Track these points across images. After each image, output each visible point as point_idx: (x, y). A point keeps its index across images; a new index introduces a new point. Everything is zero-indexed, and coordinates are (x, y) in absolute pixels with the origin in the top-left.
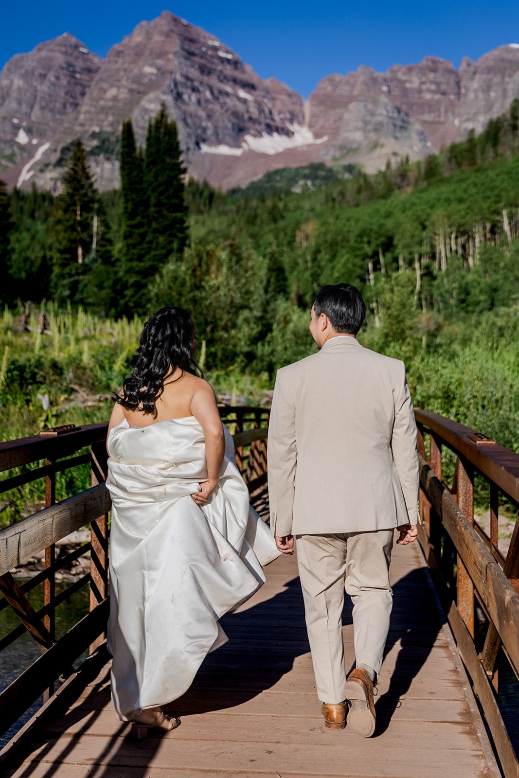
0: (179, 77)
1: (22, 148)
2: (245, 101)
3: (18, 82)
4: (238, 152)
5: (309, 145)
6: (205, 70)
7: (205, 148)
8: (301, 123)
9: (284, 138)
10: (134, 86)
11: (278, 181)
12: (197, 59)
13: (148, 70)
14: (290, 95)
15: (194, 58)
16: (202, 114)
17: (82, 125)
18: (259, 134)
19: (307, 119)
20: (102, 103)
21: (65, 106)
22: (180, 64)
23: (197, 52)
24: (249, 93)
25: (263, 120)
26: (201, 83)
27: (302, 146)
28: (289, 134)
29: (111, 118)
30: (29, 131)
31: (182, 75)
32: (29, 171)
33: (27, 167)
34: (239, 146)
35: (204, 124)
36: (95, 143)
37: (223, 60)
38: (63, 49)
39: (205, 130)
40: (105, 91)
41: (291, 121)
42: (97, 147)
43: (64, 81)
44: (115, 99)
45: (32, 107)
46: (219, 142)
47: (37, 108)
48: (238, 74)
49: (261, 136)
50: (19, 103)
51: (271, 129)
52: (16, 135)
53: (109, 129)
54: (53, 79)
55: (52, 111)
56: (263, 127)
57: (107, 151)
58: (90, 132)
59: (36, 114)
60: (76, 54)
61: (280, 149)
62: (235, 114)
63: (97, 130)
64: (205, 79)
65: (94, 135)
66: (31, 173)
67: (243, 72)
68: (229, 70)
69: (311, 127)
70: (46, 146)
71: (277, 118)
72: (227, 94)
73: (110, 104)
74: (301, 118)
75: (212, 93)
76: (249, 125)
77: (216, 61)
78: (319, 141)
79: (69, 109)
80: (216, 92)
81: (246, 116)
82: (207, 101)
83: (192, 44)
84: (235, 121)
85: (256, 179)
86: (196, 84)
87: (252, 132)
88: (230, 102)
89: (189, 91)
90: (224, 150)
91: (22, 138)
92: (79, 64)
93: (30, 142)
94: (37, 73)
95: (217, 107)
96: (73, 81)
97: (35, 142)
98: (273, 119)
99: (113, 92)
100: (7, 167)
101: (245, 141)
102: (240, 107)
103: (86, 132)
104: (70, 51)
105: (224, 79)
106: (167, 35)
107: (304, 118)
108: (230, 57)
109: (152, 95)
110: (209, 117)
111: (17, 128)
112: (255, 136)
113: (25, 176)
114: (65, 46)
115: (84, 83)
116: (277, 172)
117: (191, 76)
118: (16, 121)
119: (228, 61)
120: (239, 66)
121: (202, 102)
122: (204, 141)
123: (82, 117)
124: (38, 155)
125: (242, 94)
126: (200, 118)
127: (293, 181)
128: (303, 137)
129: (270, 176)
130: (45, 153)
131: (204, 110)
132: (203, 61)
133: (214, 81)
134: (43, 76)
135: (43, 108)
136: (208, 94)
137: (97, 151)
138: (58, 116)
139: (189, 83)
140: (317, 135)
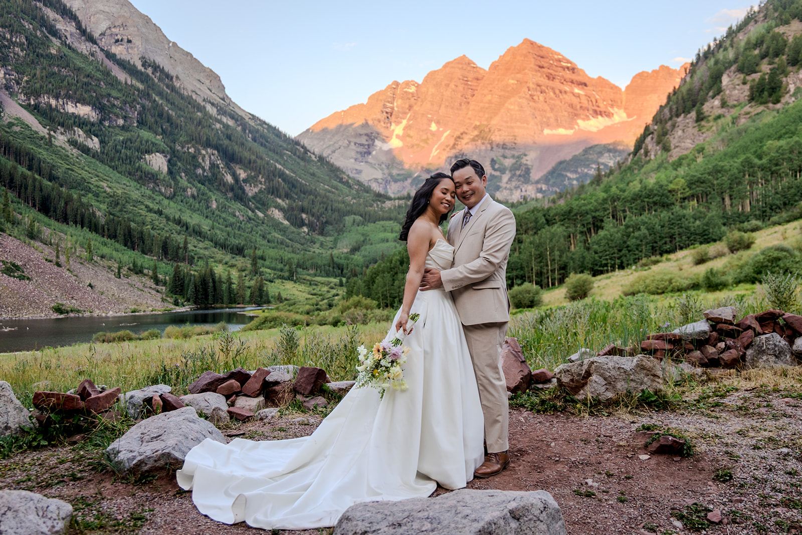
0: (531, 86)
1: (433, 134)
2: (578, 96)
3: (432, 90)
4: (570, 132)
5: (623, 123)
6: (550, 77)
7: (547, 131)
8: (619, 107)
9: (606, 119)
10: (502, 93)
11: (590, 154)
12: (545, 70)
13: (511, 81)
14: (612, 88)
15: (543, 70)
16: (547, 108)
17: (470, 119)
18: (587, 118)
19: (624, 103)
20: (482, 105)
21: (461, 105)
22: (533, 75)
23: (545, 65)
24: (582, 89)
25: (590, 107)
26: (547, 87)
27: (619, 123)
28: (609, 115)
29: (486, 116)
30: (438, 123)
31: (533, 83)
32: (436, 150)
33: (436, 146)
34: (572, 128)
35: (548, 115)
36: (476, 133)
37: (564, 68)
38: (460, 66)
39: (549, 118)
40: (485, 96)
41: (612, 106)
42: (477, 136)
43: (461, 88)
44: (490, 102)
45: (440, 106)
46: (559, 126)
47: (443, 106)
48: (574, 77)
49: (589, 119)
50: (432, 104)
51: (597, 113)
52: (429, 126)
53: (485, 123)
54: (453, 87)
55: (452, 108)
56: (591, 112)
57: (483, 138)
58: (473, 125)
59: (443, 110)
60: (469, 68)
61: (601, 127)
62: (571, 106)
63: (478, 124)
64: (550, 83)
65: (476, 128)
66: (438, 151)
67: (579, 75)
68: (568, 75)
69: (626, 109)
70: (448, 133)
71: (601, 105)
72: (566, 92)
73: (487, 105)
74: (619, 102)
75: (555, 93)
76: (581, 112)
77: (560, 69)
78: (630, 120)
79: (464, 107)
80: (557, 92)
81: (578, 107)
82: (551, 99)
83: (542, 59)
84: (570, 110)
85: (577, 153)
86: (543, 88)
87: (582, 116)
88: (568, 98)
89: (539, 93)
90: (562, 131)
91: (434, 127)
92: (471, 76)
93: (438, 128)
94: (443, 83)
95: (558, 102)
96: (466, 87)
97: (441, 129)
98: (598, 107)
99: (489, 97)
100: (423, 147)
101: (577, 124)
102: (575, 101)
103: (472, 124)
104: (465, 67)
105: (564, 81)
106: (526, 56)
107: (621, 102)
108: (569, 65)
109: (512, 100)
110: (552, 110)
111: (430, 121)
112: (584, 119)
113: (434, 153)
114: (462, 64)
115: (474, 88)
116: (591, 148)
117: (540, 83)
118: (430, 116)
119: (568, 68)
120: (576, 71)
121: (547, 100)
122: (548, 126)
123: (470, 113)
124: (443, 139)
125: (577, 91)
126: (545, 111)
127: (600, 154)
128: (620, 116)
129: (586, 151)
130: (447, 137)
131: (548, 105)
132: (549, 71)
133: (556, 84)
134: (448, 85)
135: (447, 106)
136: (552, 94)
137: (476, 138)
138: (456, 111)
139: (538, 88)
140: (629, 116)
